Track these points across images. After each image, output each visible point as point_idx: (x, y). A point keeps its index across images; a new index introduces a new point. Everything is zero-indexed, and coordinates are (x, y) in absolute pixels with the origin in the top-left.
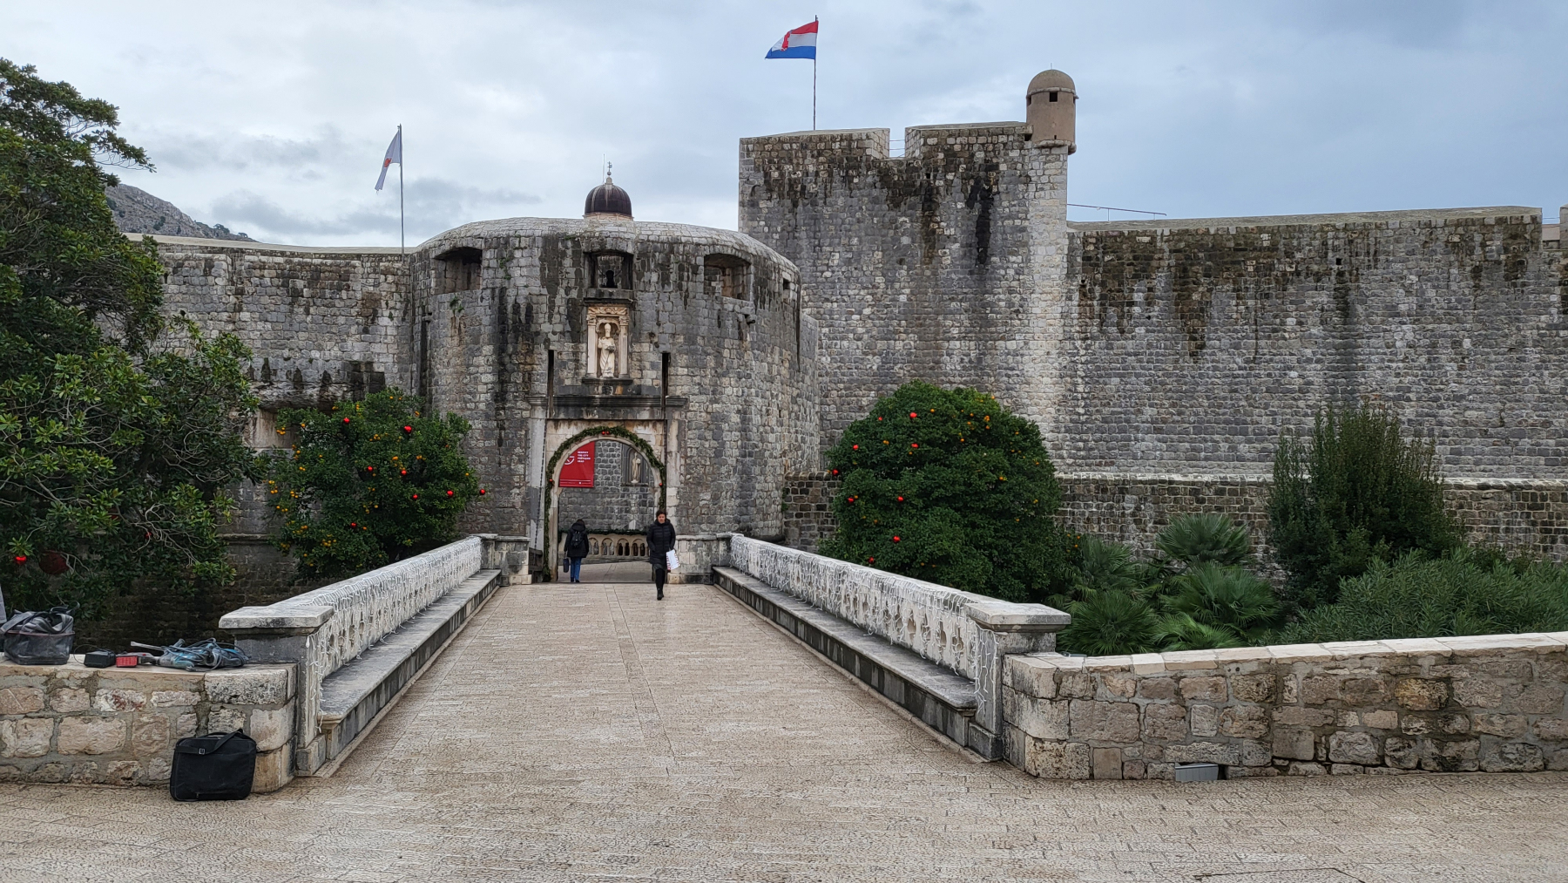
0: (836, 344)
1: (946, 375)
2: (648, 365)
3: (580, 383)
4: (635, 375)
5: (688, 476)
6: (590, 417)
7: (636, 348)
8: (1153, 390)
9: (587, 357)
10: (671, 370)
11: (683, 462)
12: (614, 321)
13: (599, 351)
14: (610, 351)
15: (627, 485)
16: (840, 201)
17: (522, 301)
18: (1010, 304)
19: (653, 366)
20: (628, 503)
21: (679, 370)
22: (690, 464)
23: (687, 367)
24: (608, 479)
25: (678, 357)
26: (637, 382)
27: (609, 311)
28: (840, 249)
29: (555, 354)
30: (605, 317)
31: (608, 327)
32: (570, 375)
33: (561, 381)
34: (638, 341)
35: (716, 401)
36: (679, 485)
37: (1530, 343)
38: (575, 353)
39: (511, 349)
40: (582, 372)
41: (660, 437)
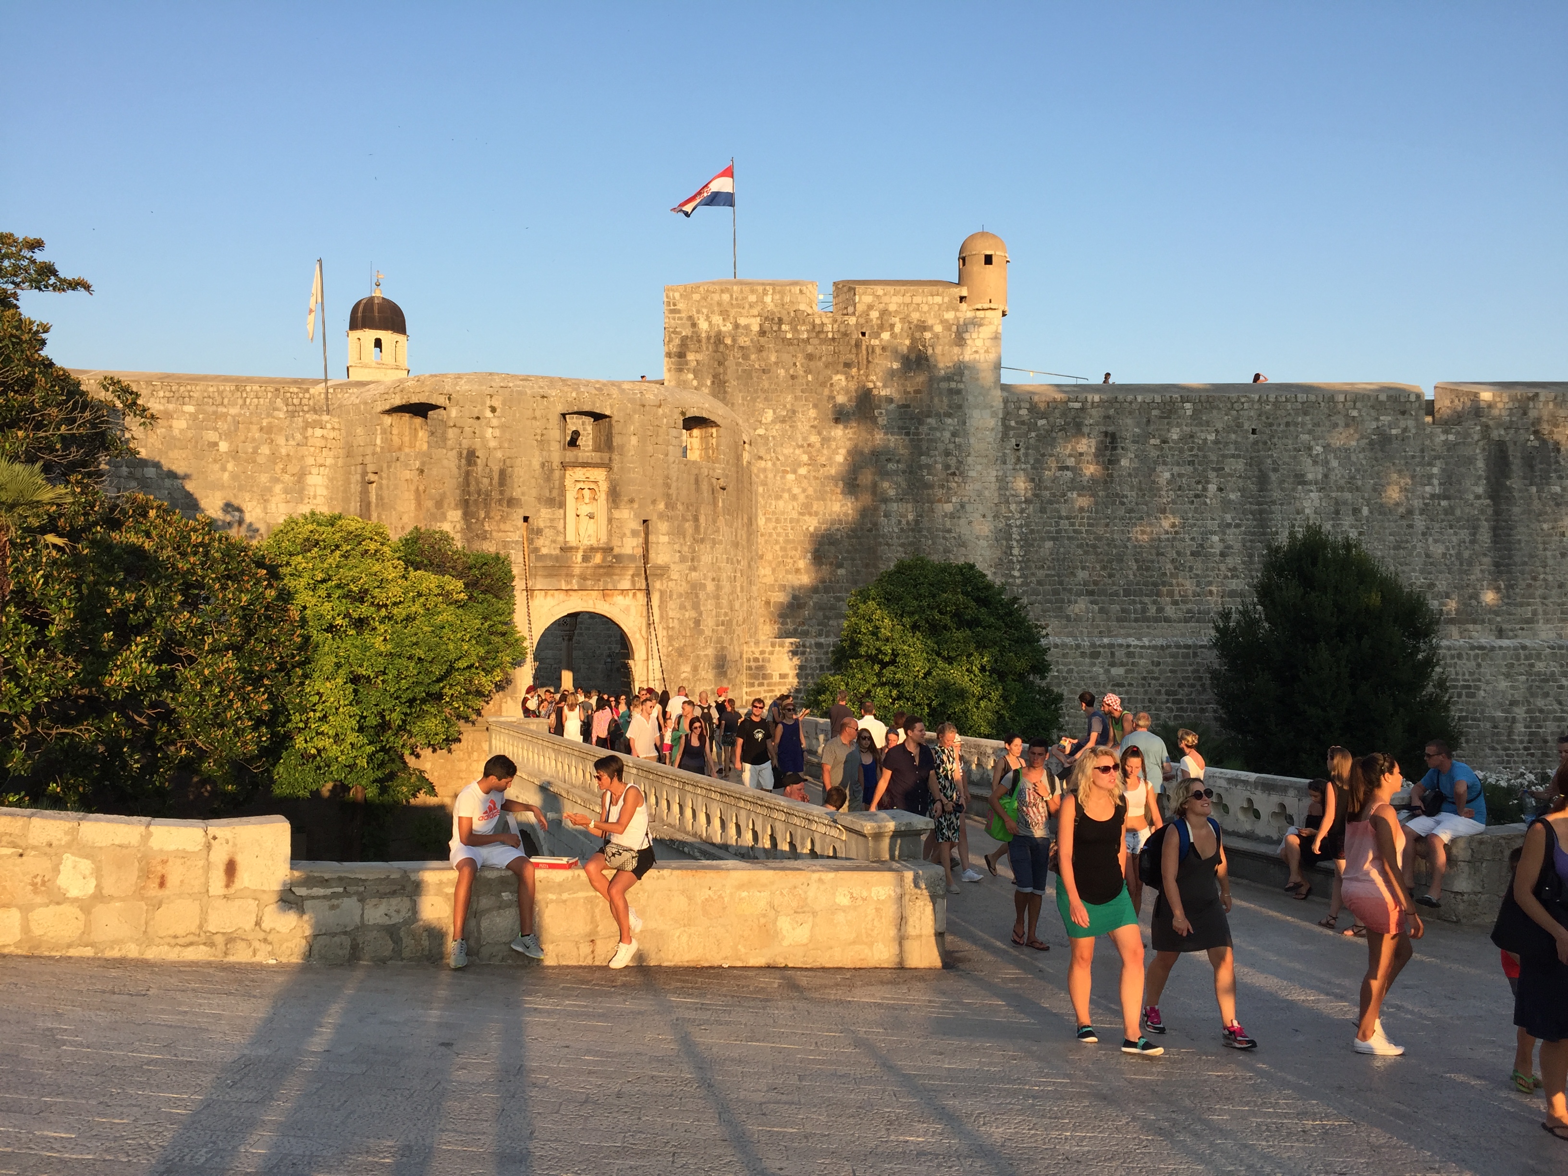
1: (883, 536)
2: (628, 533)
3: (558, 552)
4: (615, 542)
5: (670, 649)
6: (569, 587)
7: (616, 514)
8: (1086, 553)
9: (565, 524)
10: (652, 538)
11: (665, 633)
13: (578, 516)
14: (591, 517)
16: (773, 359)
17: (494, 464)
18: (947, 467)
19: (634, 533)
21: (661, 537)
22: (672, 636)
23: (667, 534)
25: (659, 524)
26: (616, 551)
27: (587, 475)
28: (773, 405)
29: (531, 521)
30: (584, 482)
31: (586, 492)
32: (547, 543)
33: (539, 549)
34: (617, 507)
35: (694, 569)
36: (662, 657)
37: (1417, 512)
38: (552, 520)
39: (482, 515)
40: (560, 539)
41: (641, 606)
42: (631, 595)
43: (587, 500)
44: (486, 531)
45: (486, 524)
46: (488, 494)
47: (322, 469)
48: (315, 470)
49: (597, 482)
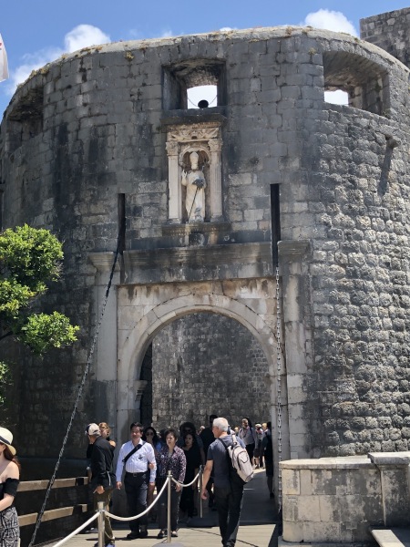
2: (250, 202)
3: (160, 234)
4: (235, 216)
5: (318, 358)
6: (175, 278)
7: (235, 180)
9: (168, 199)
10: (284, 207)
11: (309, 336)
12: (201, 148)
13: (184, 189)
14: (198, 184)
17: (85, 136)
19: (259, 203)
21: (296, 206)
22: (319, 340)
23: (307, 201)
25: (294, 189)
26: (236, 227)
27: (194, 134)
29: (127, 199)
30: (191, 144)
31: (195, 156)
32: (147, 225)
33: (135, 233)
34: (235, 172)
35: (353, 250)
36: (304, 370)
38: (152, 195)
39: (72, 197)
40: (163, 218)
41: (273, 302)
42: (259, 286)
43: (194, 166)
44: (76, 217)
45: (76, 209)
46: (79, 174)
49: (207, 142)
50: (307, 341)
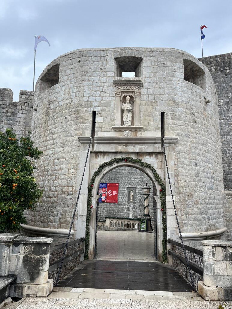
0: (224, 137)
2: (152, 119)
3: (111, 130)
4: (144, 124)
7: (145, 109)
10: (166, 122)
12: (131, 94)
13: (123, 111)
14: (129, 111)
15: (129, 202)
16: (222, 80)
19: (156, 120)
20: (129, 208)
21: (172, 122)
23: (176, 120)
24: (123, 200)
25: (171, 115)
27: (128, 88)
28: (223, 98)
29: (96, 114)
30: (127, 92)
31: (128, 97)
32: (105, 126)
33: (99, 129)
34: (145, 106)
36: (174, 194)
38: (108, 113)
40: (113, 123)
41: (160, 163)
42: (154, 156)
43: (128, 101)
47: (24, 111)
48: (21, 112)
49: (134, 92)
50: (175, 181)
